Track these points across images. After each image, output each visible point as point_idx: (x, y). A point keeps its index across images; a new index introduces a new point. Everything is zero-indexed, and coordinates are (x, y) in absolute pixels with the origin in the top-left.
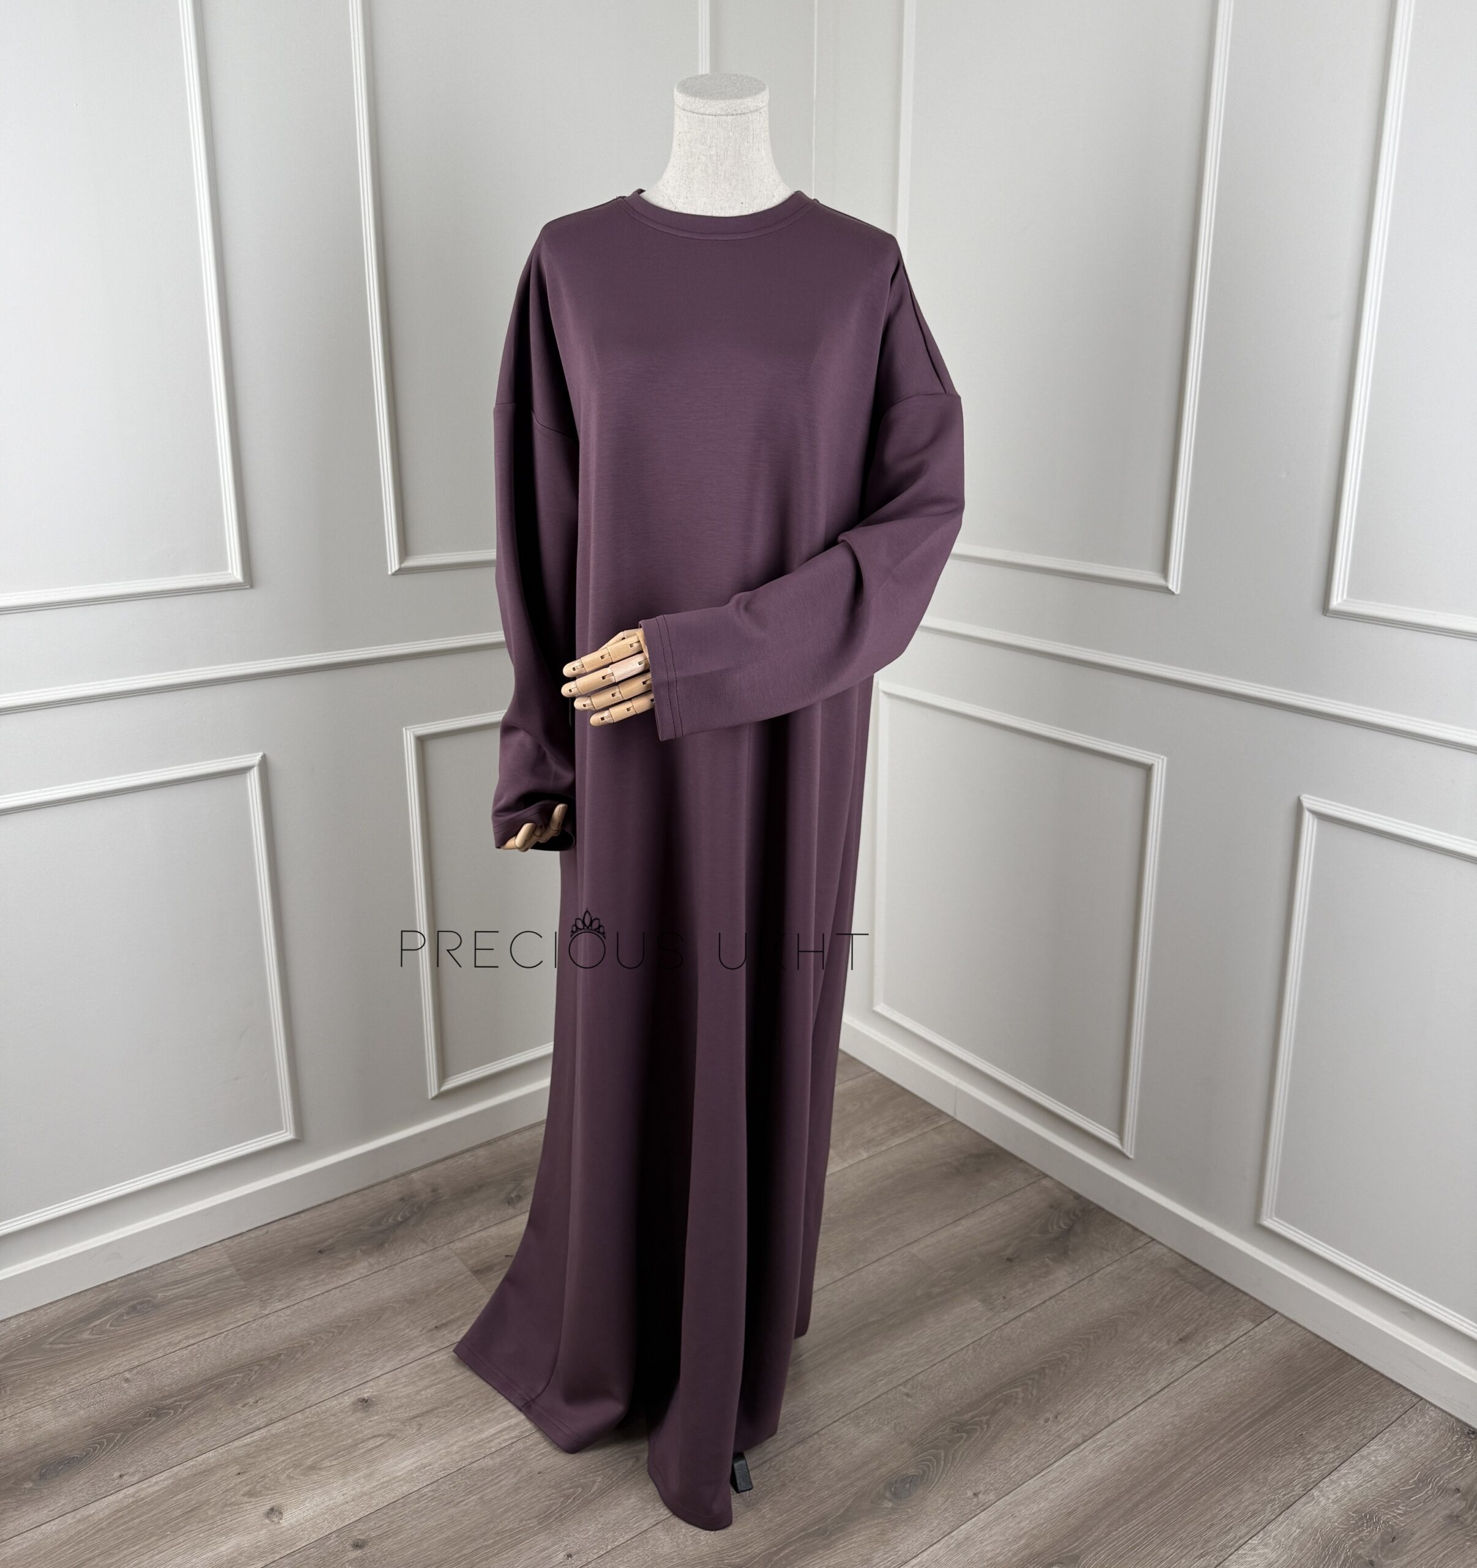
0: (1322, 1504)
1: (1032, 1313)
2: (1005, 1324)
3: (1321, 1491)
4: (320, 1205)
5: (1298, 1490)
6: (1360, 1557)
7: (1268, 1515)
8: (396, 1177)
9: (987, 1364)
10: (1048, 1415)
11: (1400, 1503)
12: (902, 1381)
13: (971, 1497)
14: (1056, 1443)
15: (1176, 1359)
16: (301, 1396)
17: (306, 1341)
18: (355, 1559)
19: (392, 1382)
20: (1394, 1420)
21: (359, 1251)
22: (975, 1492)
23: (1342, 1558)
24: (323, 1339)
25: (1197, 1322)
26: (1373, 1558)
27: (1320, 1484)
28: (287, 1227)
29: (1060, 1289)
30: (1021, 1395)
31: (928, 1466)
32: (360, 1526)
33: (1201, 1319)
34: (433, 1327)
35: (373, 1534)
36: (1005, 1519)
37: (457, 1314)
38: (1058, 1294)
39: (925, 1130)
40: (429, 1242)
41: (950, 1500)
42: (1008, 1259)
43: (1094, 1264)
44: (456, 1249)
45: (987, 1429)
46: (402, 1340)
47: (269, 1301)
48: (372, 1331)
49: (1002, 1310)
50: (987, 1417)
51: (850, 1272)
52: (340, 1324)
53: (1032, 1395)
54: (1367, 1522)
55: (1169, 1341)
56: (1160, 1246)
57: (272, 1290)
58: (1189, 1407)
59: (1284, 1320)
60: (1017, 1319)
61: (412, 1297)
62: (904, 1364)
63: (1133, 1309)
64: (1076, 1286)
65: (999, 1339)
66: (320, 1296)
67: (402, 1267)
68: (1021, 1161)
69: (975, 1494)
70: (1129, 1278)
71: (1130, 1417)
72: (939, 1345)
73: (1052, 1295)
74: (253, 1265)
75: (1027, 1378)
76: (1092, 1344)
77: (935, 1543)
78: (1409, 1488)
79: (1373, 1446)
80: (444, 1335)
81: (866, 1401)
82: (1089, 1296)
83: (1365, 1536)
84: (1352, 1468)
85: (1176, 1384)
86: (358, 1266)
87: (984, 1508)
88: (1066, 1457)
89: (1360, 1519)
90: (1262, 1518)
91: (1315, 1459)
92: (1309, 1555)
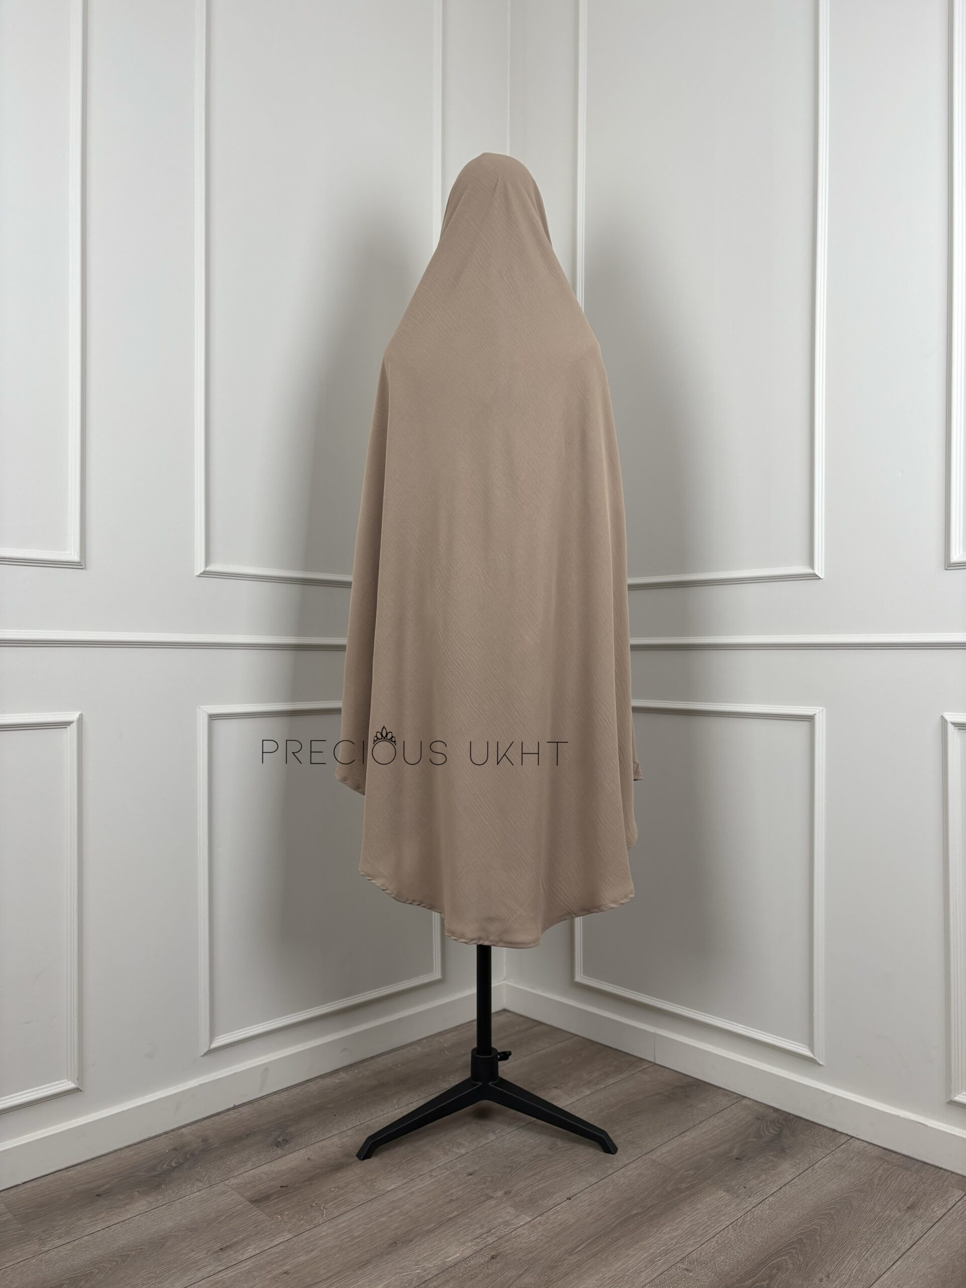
1: (774, 1198)
2: (754, 1207)
4: (94, 1159)
8: (166, 1133)
9: (751, 1240)
10: (820, 1275)
12: (678, 1259)
15: (913, 1223)
17: (89, 1270)
21: (136, 1193)
24: (107, 1268)
25: (916, 1194)
28: (63, 1178)
29: (790, 1178)
30: (789, 1261)
33: (918, 1191)
34: (219, 1248)
37: (241, 1237)
38: (789, 1182)
39: (634, 1072)
40: (204, 1181)
42: (737, 1159)
43: (811, 1157)
44: (232, 1185)
46: (188, 1263)
47: (48, 1239)
48: (156, 1257)
49: (747, 1197)
50: (767, 1282)
51: (602, 1177)
52: (123, 1254)
53: (799, 1260)
55: (899, 1210)
56: (862, 1142)
57: (51, 1230)
58: (940, 1259)
60: (763, 1202)
61: (193, 1226)
62: (676, 1244)
63: (858, 1188)
64: (803, 1174)
65: (753, 1220)
66: (101, 1232)
67: (181, 1203)
68: (720, 1088)
70: (845, 1166)
71: (892, 1272)
72: (702, 1228)
73: (785, 1183)
74: (30, 1211)
75: (788, 1248)
76: (835, 1217)
80: (230, 1255)
81: (651, 1279)
82: (817, 1181)
85: (921, 1241)
86: (137, 1204)
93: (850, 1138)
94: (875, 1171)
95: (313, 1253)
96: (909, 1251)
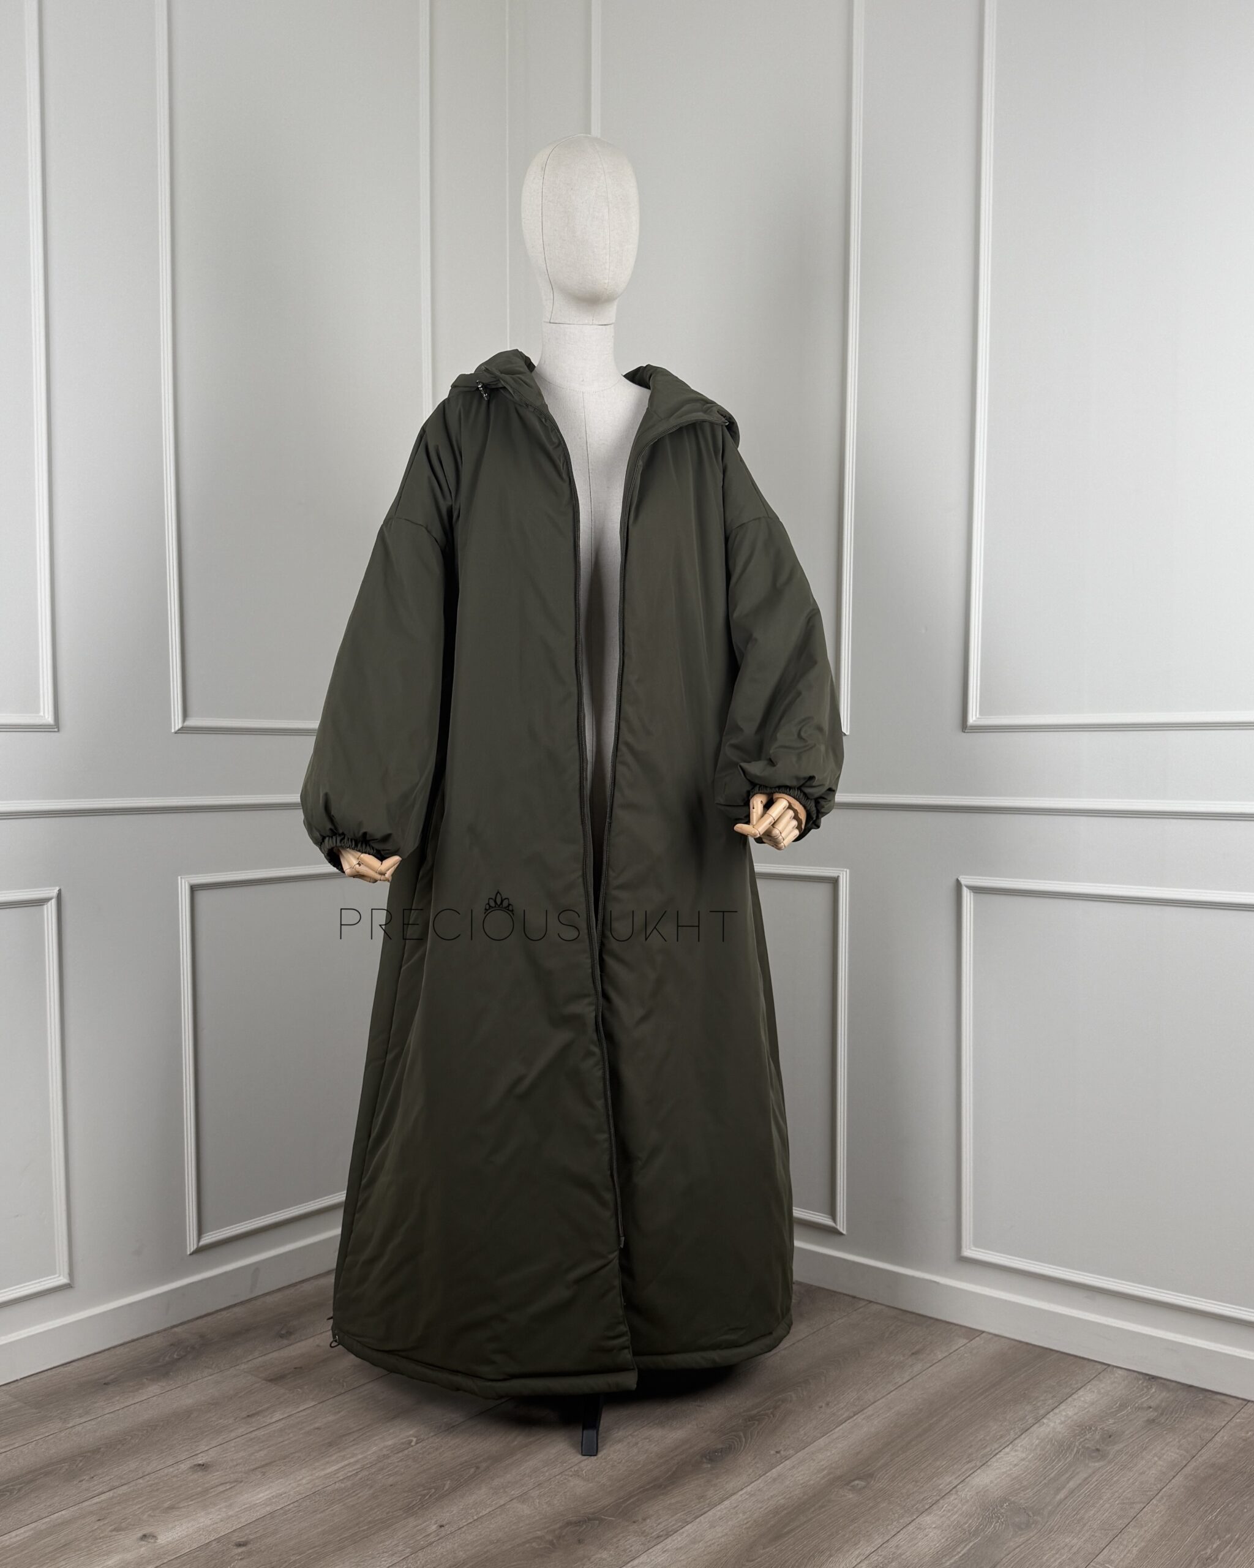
0: (1052, 1425)
3: (1049, 1419)
4: (88, 1356)
5: (1031, 1421)
6: (1088, 1448)
7: (1012, 1435)
8: (158, 1332)
10: (820, 1404)
11: (1109, 1419)
13: (775, 1453)
14: (832, 1418)
15: (912, 1364)
16: (136, 1469)
18: (242, 1553)
19: (223, 1451)
20: (1092, 1377)
21: (145, 1380)
22: (779, 1450)
23: (1075, 1450)
24: (138, 1435)
25: (922, 1343)
26: (1098, 1447)
27: (1048, 1416)
29: (804, 1336)
30: (794, 1396)
31: (733, 1442)
32: (236, 1534)
33: (924, 1342)
34: (245, 1416)
35: (251, 1537)
36: (807, 1461)
37: (266, 1406)
38: (803, 1339)
40: (214, 1366)
41: (758, 1457)
44: (244, 1369)
45: (773, 1416)
46: (218, 1427)
47: (69, 1419)
48: (185, 1425)
50: (771, 1410)
54: (1088, 1430)
55: (904, 1356)
58: (932, 1389)
59: (991, 1336)
67: (195, 1385)
69: (777, 1452)
70: (858, 1324)
71: (886, 1399)
74: (39, 1399)
77: (756, 1480)
78: (1114, 1410)
79: (1081, 1393)
80: (259, 1419)
82: (829, 1337)
83: (1090, 1438)
84: (1070, 1405)
85: (918, 1377)
86: (150, 1389)
87: (787, 1458)
88: (844, 1424)
89: (1083, 1429)
90: (1008, 1438)
91: (1039, 1404)
92: (1049, 1452)
93: (868, 1302)
94: (888, 1327)
95: (342, 1413)
96: (905, 1385)
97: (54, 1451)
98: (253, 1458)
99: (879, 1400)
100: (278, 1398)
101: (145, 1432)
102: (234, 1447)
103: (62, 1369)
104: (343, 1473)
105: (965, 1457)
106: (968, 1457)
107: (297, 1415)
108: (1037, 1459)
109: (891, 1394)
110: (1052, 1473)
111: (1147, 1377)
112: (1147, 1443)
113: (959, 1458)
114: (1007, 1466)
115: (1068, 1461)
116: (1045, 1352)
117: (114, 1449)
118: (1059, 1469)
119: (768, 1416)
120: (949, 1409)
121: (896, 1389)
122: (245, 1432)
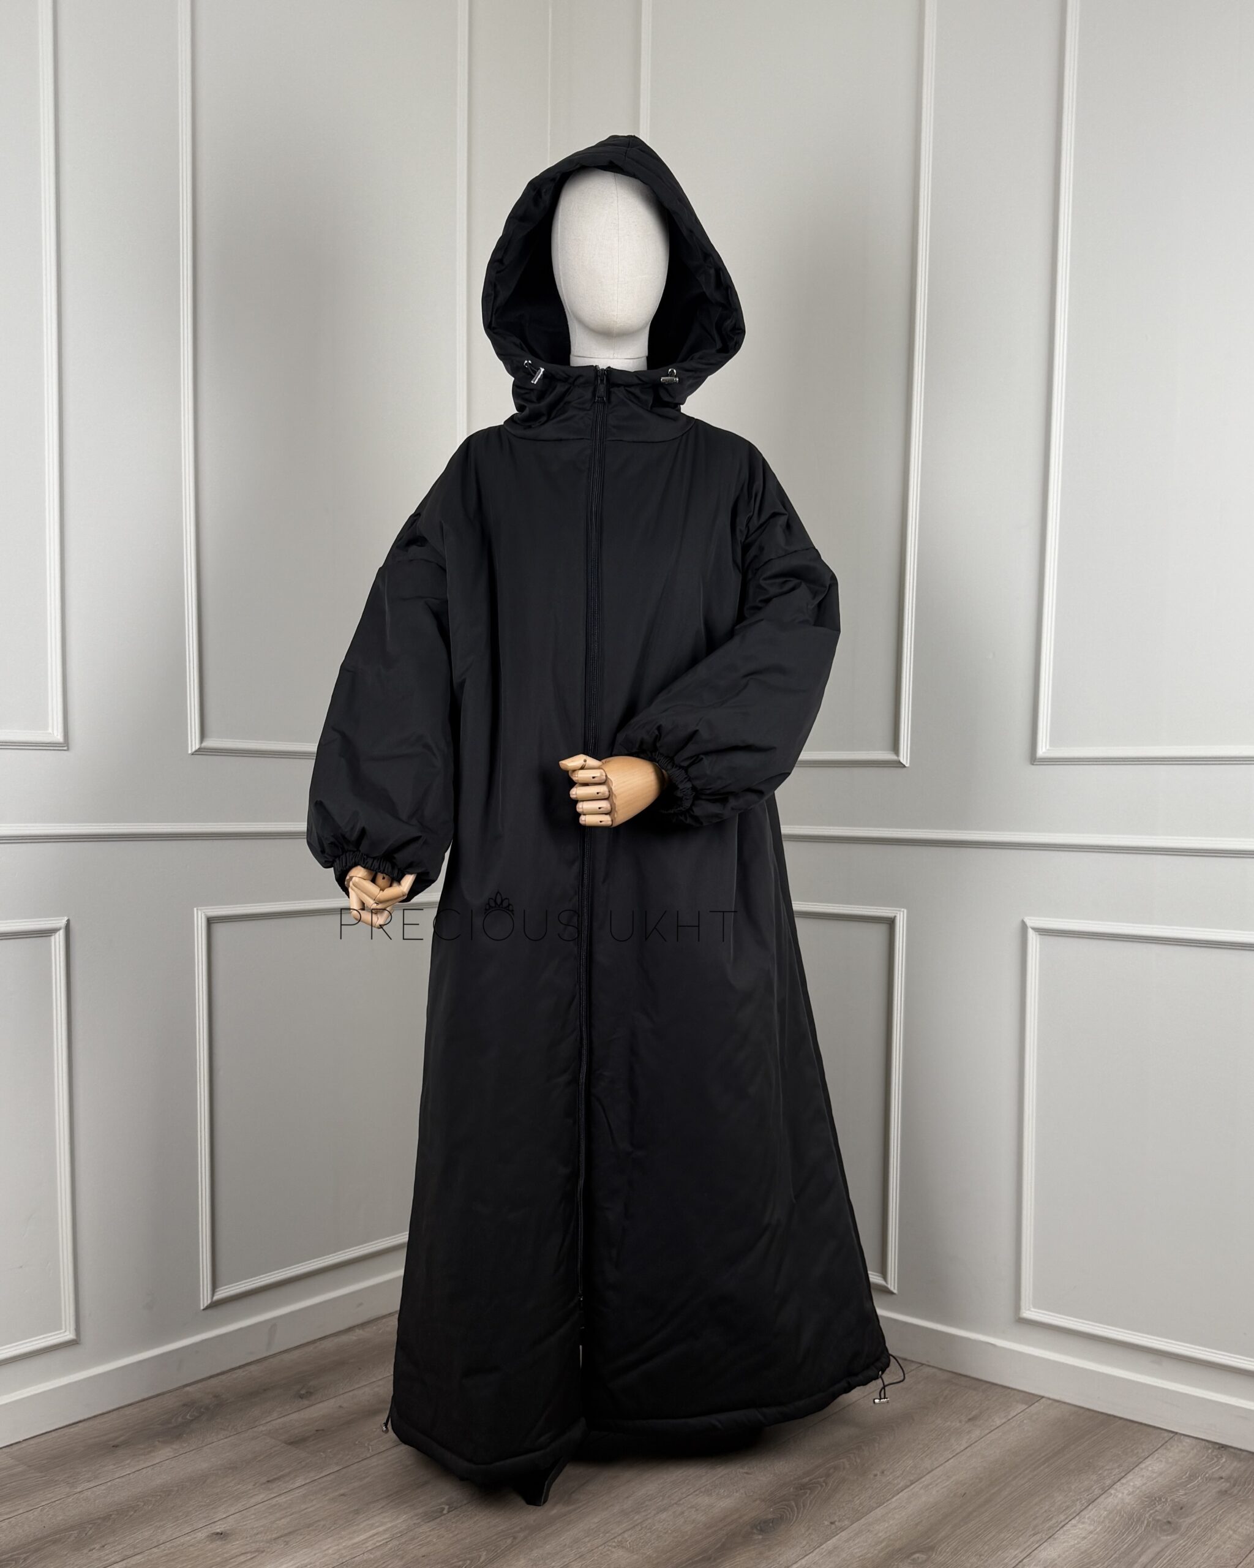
0: (1119, 1497)
3: (1116, 1490)
4: (95, 1417)
5: (1097, 1492)
6: (1158, 1521)
7: (1078, 1507)
8: (170, 1391)
11: (1179, 1489)
13: (829, 1524)
14: (888, 1487)
15: (970, 1431)
16: (149, 1537)
17: (133, 1503)
19: (243, 1518)
20: (1160, 1445)
21: (156, 1442)
22: (833, 1521)
23: (1146, 1522)
24: (151, 1501)
25: (978, 1408)
26: (1169, 1519)
27: (1115, 1486)
28: (66, 1434)
31: (784, 1512)
33: (981, 1407)
34: (265, 1481)
36: (864, 1532)
37: (287, 1470)
40: (229, 1428)
41: (811, 1528)
44: (262, 1431)
45: (826, 1484)
46: (236, 1493)
47: (77, 1483)
48: (201, 1490)
50: (823, 1479)
52: (165, 1490)
53: (857, 1462)
54: (1158, 1501)
55: (960, 1422)
57: (75, 1476)
58: (992, 1456)
59: (1050, 1402)
61: (232, 1465)
66: (131, 1475)
67: (211, 1448)
69: (832, 1523)
71: (943, 1467)
74: (44, 1462)
77: (810, 1553)
78: (1183, 1480)
79: (1148, 1462)
80: (279, 1486)
83: (1160, 1509)
84: (1137, 1475)
86: (163, 1451)
87: (843, 1529)
88: (900, 1494)
89: (1153, 1500)
90: (1075, 1508)
91: (1106, 1473)
92: (1119, 1524)
93: (919, 1365)
94: (942, 1391)
95: (368, 1479)
96: (963, 1452)
97: (61, 1518)
98: (275, 1526)
99: (936, 1468)
100: (301, 1462)
101: (159, 1497)
102: (253, 1514)
103: (66, 1430)
104: (372, 1542)
105: (1031, 1529)
106: (1033, 1530)
107: (320, 1481)
108: (1105, 1532)
109: (950, 1461)
110: (1122, 1547)
111: (1217, 1446)
112: (1221, 1516)
113: (1023, 1532)
114: (1075, 1540)
115: (1138, 1534)
116: (1108, 1419)
117: (126, 1516)
118: (1130, 1542)
119: (822, 1486)
120: (1010, 1479)
121: (954, 1456)
122: (265, 1499)
